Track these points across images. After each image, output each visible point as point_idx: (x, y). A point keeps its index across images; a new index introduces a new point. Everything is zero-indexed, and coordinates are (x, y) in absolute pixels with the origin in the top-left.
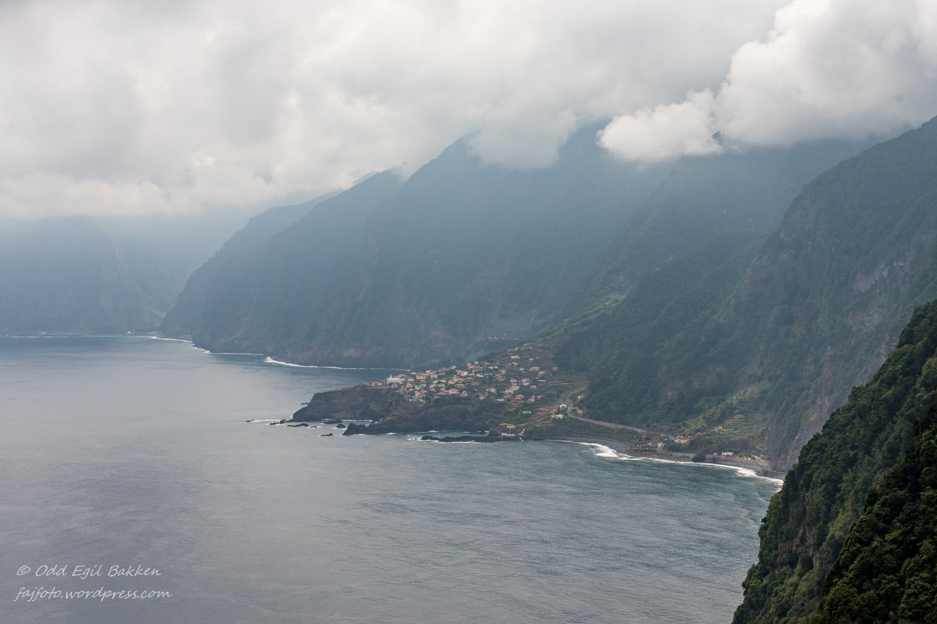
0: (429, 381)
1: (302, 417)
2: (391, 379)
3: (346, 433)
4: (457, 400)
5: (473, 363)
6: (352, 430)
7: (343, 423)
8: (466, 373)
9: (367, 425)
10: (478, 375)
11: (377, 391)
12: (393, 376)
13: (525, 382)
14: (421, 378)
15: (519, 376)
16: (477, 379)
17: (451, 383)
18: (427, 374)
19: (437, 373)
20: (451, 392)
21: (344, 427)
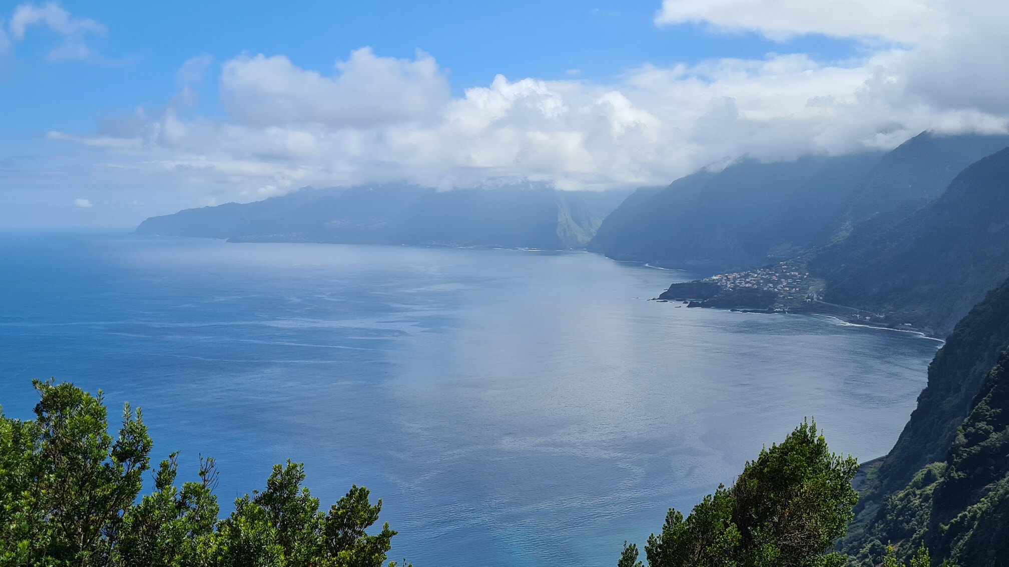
0: (735, 279)
1: (664, 297)
2: (714, 278)
3: (688, 307)
4: (749, 290)
5: (760, 270)
6: (692, 305)
7: (687, 301)
8: (756, 275)
9: (700, 302)
10: (763, 276)
11: (706, 284)
12: (715, 276)
13: (790, 281)
14: (731, 277)
15: (786, 278)
16: (762, 279)
17: (747, 280)
18: (734, 275)
19: (740, 275)
20: (747, 285)
21: (687, 303)
